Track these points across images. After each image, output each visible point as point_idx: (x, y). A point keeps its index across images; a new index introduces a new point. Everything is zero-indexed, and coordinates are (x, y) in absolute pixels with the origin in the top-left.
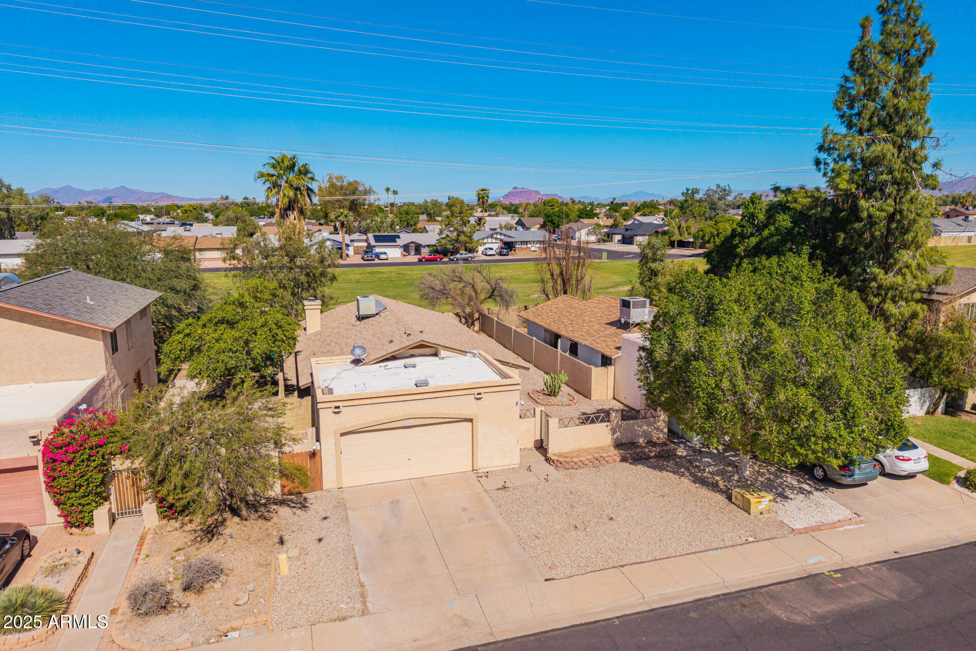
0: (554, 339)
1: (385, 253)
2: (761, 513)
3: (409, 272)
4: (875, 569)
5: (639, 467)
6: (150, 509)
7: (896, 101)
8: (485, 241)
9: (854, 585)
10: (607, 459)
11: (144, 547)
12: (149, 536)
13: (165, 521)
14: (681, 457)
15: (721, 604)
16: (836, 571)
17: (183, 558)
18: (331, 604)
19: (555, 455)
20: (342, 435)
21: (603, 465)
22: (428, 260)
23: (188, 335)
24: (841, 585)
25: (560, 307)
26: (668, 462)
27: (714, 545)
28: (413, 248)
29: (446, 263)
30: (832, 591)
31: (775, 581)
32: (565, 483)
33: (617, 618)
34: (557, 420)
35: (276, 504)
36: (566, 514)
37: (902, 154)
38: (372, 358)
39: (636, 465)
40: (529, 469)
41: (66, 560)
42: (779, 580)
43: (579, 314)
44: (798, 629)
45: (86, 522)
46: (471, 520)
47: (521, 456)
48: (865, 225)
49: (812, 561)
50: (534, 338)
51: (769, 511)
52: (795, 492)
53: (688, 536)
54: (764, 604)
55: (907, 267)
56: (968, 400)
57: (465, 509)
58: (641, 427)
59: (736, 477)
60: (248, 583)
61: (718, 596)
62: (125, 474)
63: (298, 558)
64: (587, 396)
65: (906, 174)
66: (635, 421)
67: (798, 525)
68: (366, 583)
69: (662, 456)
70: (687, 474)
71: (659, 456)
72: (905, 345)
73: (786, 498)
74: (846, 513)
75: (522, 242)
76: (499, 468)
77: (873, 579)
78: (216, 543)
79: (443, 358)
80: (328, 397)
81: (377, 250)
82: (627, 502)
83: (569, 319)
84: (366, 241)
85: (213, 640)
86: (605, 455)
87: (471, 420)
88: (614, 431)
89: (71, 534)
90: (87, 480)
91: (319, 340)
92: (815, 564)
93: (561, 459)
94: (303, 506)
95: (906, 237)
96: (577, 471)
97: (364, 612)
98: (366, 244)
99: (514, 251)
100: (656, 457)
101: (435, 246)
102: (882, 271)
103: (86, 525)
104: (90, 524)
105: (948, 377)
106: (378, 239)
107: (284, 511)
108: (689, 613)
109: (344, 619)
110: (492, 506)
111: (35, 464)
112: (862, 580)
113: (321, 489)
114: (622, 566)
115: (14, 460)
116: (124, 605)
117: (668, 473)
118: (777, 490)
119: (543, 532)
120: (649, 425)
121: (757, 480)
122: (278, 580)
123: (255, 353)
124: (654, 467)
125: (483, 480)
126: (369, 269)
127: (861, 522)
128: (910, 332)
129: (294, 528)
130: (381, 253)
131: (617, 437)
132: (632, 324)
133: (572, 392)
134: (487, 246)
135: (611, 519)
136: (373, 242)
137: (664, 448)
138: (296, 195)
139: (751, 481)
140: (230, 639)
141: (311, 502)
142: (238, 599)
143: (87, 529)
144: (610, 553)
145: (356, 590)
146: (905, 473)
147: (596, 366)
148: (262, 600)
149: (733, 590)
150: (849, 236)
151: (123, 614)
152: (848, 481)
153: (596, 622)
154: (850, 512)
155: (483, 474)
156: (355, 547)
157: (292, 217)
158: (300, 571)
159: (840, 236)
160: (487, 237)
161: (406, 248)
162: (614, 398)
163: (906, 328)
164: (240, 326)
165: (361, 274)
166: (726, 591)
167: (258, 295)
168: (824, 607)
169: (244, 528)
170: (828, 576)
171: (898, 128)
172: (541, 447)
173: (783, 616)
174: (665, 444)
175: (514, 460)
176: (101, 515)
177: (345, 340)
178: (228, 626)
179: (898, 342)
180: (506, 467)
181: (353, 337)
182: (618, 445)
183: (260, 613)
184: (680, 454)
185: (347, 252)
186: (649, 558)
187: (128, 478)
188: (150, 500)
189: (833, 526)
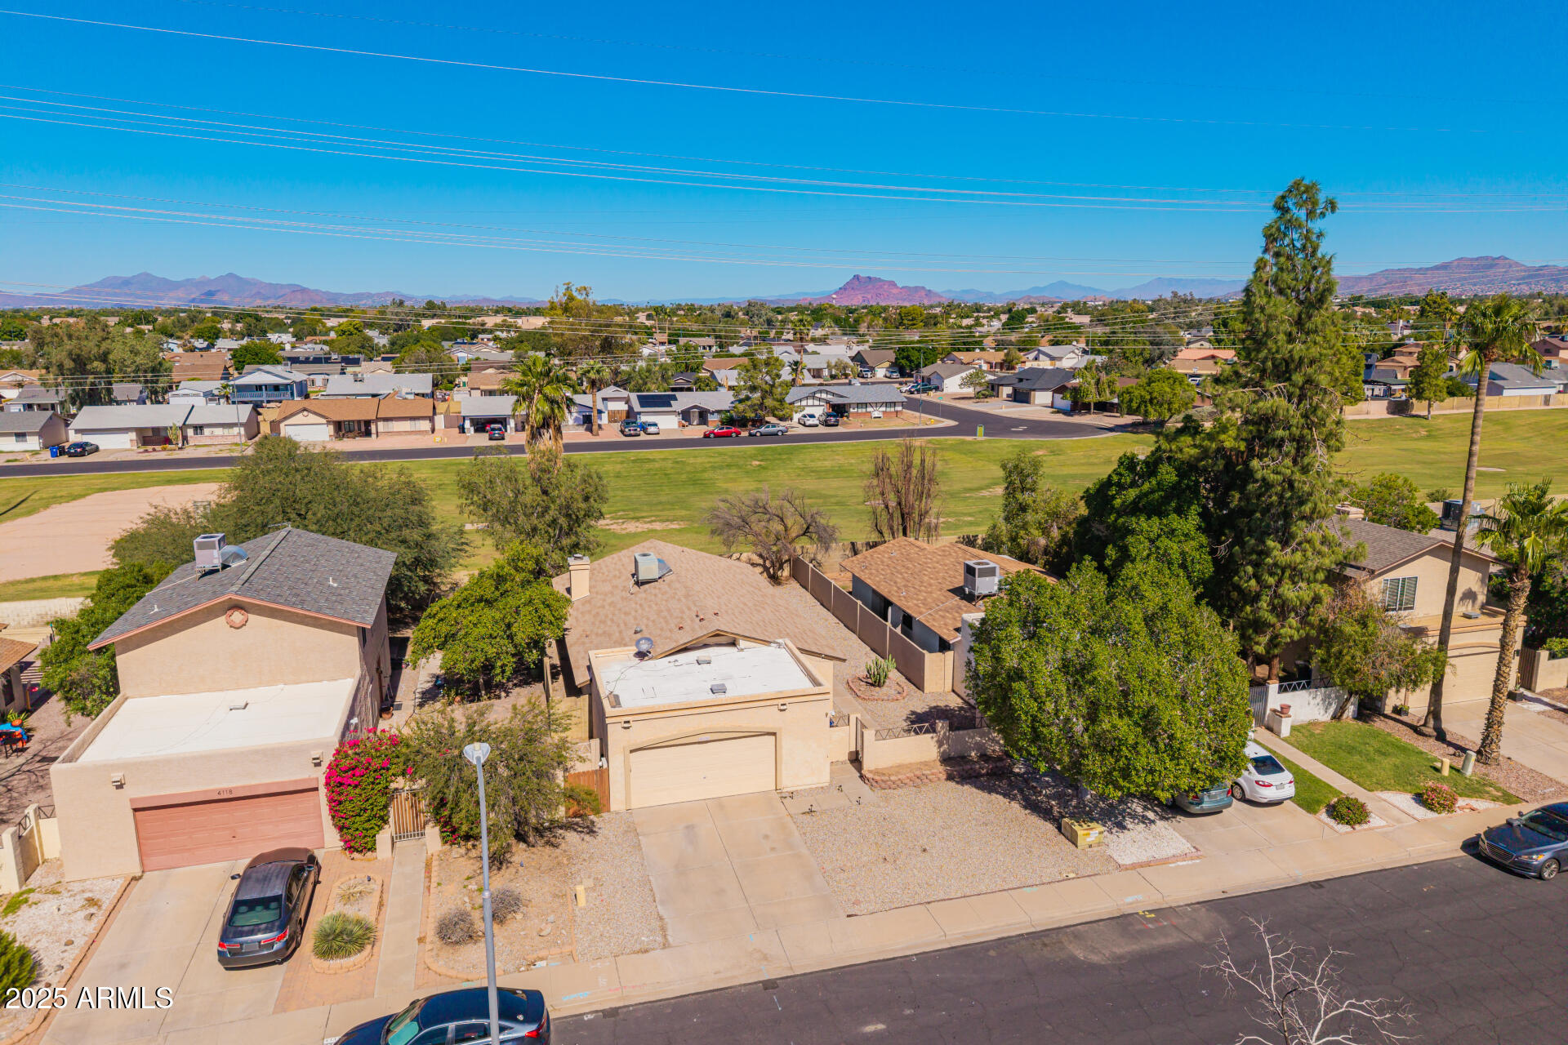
0: (882, 605)
1: (655, 425)
2: (1090, 846)
3: (692, 460)
4: (1194, 910)
5: (966, 787)
6: (433, 833)
7: (1290, 347)
8: (804, 403)
9: (1165, 926)
10: (930, 777)
11: (434, 874)
12: (435, 863)
13: (447, 847)
14: (1018, 774)
15: (1023, 942)
16: (1150, 912)
17: (476, 887)
18: (633, 936)
19: (870, 772)
20: (631, 751)
21: (926, 785)
22: (717, 436)
23: (441, 620)
24: (1150, 926)
25: (894, 557)
26: (1001, 781)
27: (1030, 882)
28: (697, 414)
29: (744, 442)
30: (1139, 932)
31: (1084, 921)
32: (879, 806)
33: (916, 955)
34: (873, 732)
35: (561, 828)
36: (876, 843)
37: (1302, 405)
38: (659, 651)
39: (962, 785)
40: (840, 788)
41: (360, 888)
42: (1089, 920)
43: (916, 570)
44: (1092, 968)
45: (369, 846)
46: (773, 849)
47: (832, 772)
48: (1260, 487)
49: (1129, 899)
50: (859, 602)
51: (1099, 844)
52: (1136, 821)
53: (1005, 871)
54: (1066, 944)
55: (1309, 542)
56: (1387, 701)
57: (766, 837)
58: (973, 738)
59: (1074, 803)
60: (548, 915)
61: (1022, 935)
62: (404, 795)
63: (593, 889)
64: (920, 686)
65: (1306, 431)
66: (965, 732)
67: (1126, 860)
68: (665, 917)
69: (995, 774)
70: (1019, 797)
71: (992, 774)
72: (1307, 634)
73: (1124, 828)
74: (1185, 846)
75: (858, 405)
76: (807, 787)
77: (1186, 920)
78: (507, 873)
79: (742, 650)
80: (617, 711)
81: (644, 419)
82: (945, 831)
83: (904, 578)
84: (627, 401)
85: (523, 969)
86: (928, 772)
87: (774, 734)
88: (940, 744)
89: (353, 859)
90: (372, 804)
91: (589, 612)
92: (1131, 903)
93: (877, 778)
94: (591, 831)
95: (1303, 508)
96: (895, 791)
97: (666, 945)
98: (626, 407)
99: (848, 417)
100: (987, 774)
101: (728, 411)
102: (1279, 546)
103: (369, 850)
104: (372, 849)
105: (1352, 678)
106: (646, 401)
107: (571, 837)
108: (988, 950)
109: (646, 951)
110: (797, 834)
111: (314, 786)
112: (1175, 921)
113: (609, 811)
114: (929, 903)
115: (296, 782)
116: (431, 932)
117: (998, 796)
118: (1116, 818)
119: (849, 864)
120: (982, 735)
121: (1096, 806)
122: (577, 912)
123: (517, 640)
124: (982, 788)
125: (787, 801)
126: (633, 454)
127: (1198, 857)
128: (1312, 619)
129: (584, 856)
130: (650, 425)
131: (944, 751)
132: (978, 597)
133: (902, 679)
134: (808, 411)
135: (925, 850)
136: (637, 407)
137: (998, 764)
138: (552, 410)
139: (1090, 807)
140: (537, 969)
141: (598, 826)
142: (541, 930)
143: (369, 853)
144: (917, 889)
145: (656, 924)
146: (1265, 801)
147: (931, 651)
148: (563, 931)
149: (1039, 929)
150: (1245, 497)
151: (432, 942)
152: (1196, 809)
153: (894, 959)
154: (1189, 845)
155: (787, 795)
156: (651, 878)
157: (547, 436)
158: (597, 903)
159: (1233, 496)
160: (807, 398)
161: (686, 415)
162: (953, 691)
163: (1308, 615)
164: (500, 605)
165: (622, 463)
166: (1033, 930)
167: (520, 564)
168: (1125, 947)
169: (533, 856)
170: (1141, 916)
171: (1294, 377)
172: (856, 759)
173: (1081, 956)
174: (1000, 759)
175: (824, 778)
176: (384, 837)
177: (623, 616)
178: (535, 956)
179: (1298, 632)
180: (814, 786)
181: (633, 613)
182: (946, 760)
183: (563, 944)
184: (1017, 770)
185: (599, 422)
186: (959, 895)
187: (407, 799)
188: (431, 824)
189: (1165, 861)
